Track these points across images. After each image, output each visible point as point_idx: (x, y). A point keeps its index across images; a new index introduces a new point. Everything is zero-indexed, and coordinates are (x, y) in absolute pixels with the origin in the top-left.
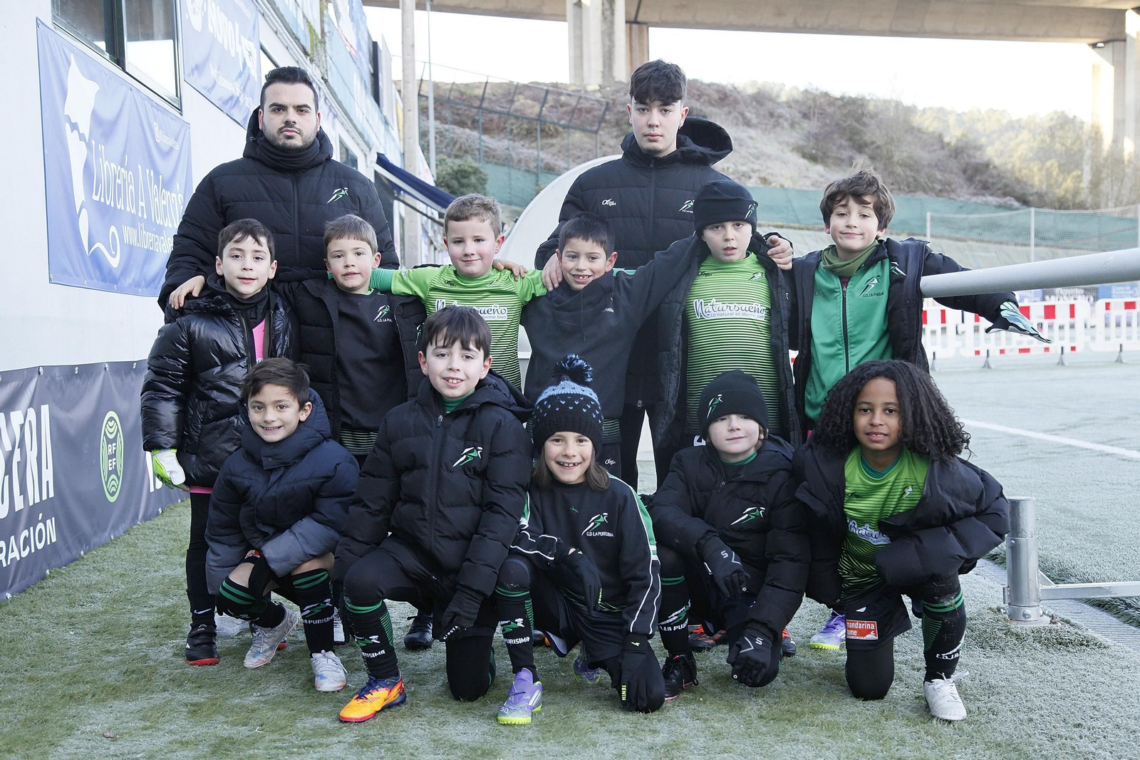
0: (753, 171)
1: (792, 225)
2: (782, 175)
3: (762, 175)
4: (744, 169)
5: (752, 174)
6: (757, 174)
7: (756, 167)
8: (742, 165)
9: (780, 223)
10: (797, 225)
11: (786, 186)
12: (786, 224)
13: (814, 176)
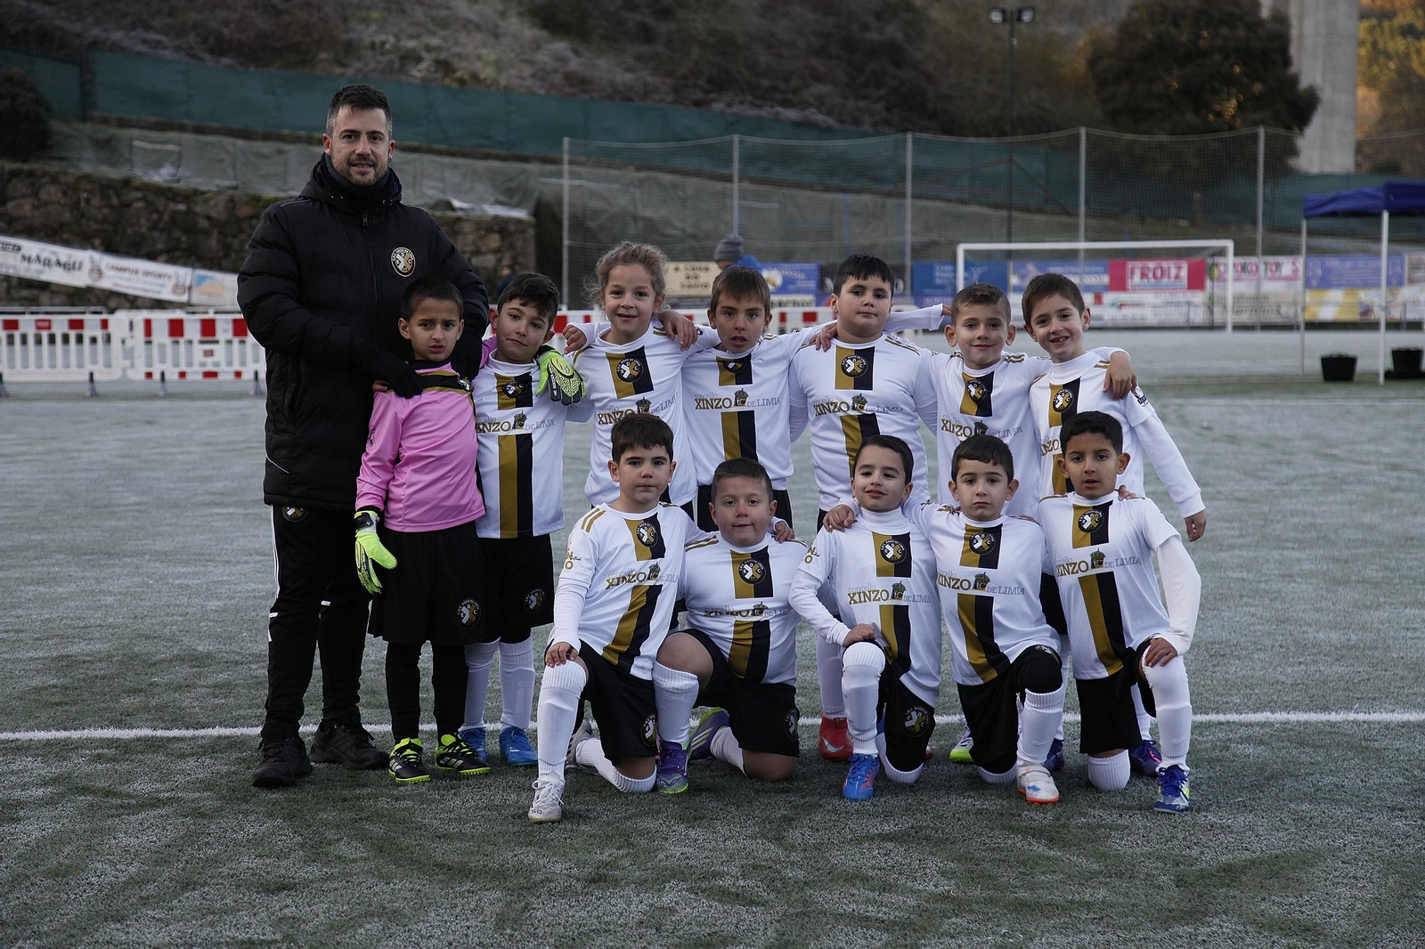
0: (428, 49)
1: (436, 146)
2: (479, 58)
3: (443, 56)
4: (411, 44)
5: (425, 55)
6: (433, 55)
7: (435, 41)
8: (411, 37)
9: (415, 144)
10: (444, 147)
11: (482, 76)
12: (424, 145)
13: (543, 57)
